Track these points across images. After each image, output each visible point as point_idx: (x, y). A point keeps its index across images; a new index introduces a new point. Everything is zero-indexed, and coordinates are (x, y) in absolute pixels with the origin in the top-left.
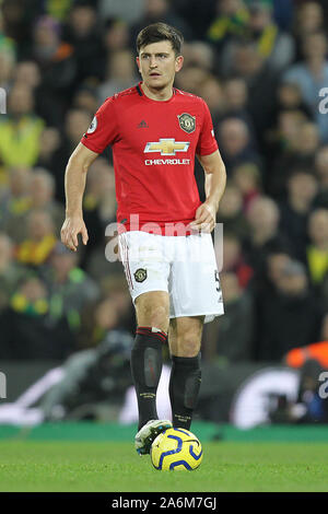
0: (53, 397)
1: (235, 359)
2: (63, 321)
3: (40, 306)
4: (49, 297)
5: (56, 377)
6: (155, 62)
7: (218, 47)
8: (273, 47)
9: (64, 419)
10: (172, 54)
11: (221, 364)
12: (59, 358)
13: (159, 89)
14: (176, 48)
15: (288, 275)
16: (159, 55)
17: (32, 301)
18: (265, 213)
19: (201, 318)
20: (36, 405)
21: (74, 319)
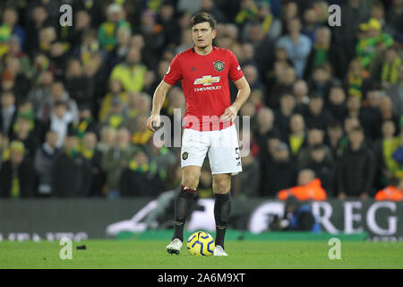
0: (152, 216)
1: (250, 196)
2: (157, 175)
3: (145, 167)
4: (149, 162)
5: (153, 206)
6: (201, 34)
7: (241, 27)
8: (270, 27)
9: (158, 228)
10: (210, 30)
11: (243, 198)
12: (154, 195)
13: (203, 48)
14: (212, 25)
15: (278, 150)
16: (203, 30)
17: (140, 165)
18: (267, 116)
19: (230, 174)
20: (142, 221)
21: (163, 174)
